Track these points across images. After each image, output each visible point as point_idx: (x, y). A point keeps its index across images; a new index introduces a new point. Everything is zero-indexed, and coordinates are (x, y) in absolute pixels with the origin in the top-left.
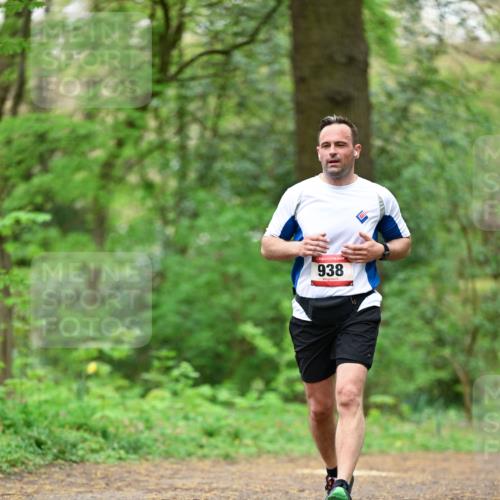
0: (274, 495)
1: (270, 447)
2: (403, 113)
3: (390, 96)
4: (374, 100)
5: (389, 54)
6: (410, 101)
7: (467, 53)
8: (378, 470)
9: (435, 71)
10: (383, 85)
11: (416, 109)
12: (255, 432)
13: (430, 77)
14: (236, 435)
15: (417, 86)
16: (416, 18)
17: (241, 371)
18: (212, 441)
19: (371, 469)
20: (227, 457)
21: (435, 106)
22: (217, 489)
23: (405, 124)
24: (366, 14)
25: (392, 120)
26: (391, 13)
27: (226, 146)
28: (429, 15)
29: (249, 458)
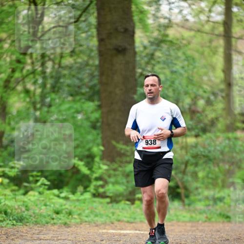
0: (88, 242)
1: (87, 219)
2: (152, 56)
3: (145, 48)
4: (137, 50)
5: (145, 27)
6: (155, 50)
7: (183, 27)
8: (139, 230)
9: (167, 36)
10: (142, 42)
11: (158, 54)
12: (79, 212)
13: (164, 38)
14: (70, 213)
15: (158, 43)
16: (158, 10)
17: (72, 182)
18: (58, 216)
19: (136, 230)
20: (65, 224)
21: (167, 53)
22: (61, 239)
23: (153, 62)
24: (134, 8)
25: (146, 59)
26: (146, 7)
27: (66, 72)
28: (164, 8)
29: (76, 225)
